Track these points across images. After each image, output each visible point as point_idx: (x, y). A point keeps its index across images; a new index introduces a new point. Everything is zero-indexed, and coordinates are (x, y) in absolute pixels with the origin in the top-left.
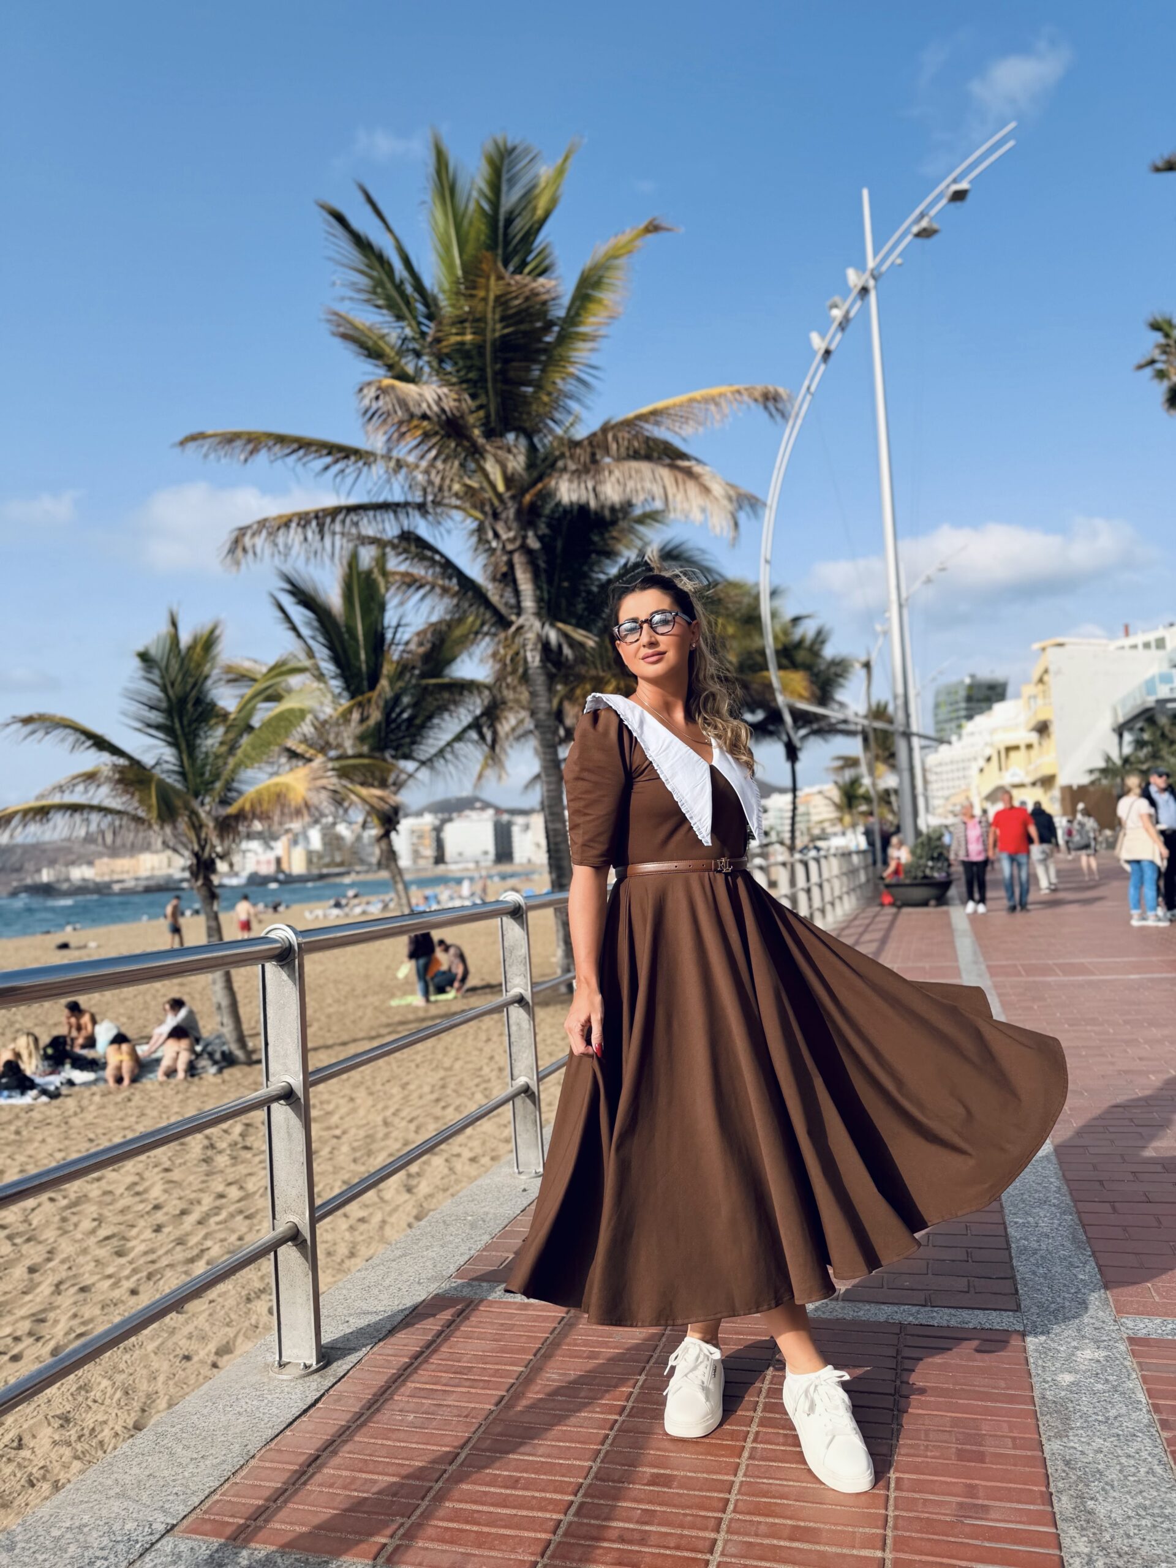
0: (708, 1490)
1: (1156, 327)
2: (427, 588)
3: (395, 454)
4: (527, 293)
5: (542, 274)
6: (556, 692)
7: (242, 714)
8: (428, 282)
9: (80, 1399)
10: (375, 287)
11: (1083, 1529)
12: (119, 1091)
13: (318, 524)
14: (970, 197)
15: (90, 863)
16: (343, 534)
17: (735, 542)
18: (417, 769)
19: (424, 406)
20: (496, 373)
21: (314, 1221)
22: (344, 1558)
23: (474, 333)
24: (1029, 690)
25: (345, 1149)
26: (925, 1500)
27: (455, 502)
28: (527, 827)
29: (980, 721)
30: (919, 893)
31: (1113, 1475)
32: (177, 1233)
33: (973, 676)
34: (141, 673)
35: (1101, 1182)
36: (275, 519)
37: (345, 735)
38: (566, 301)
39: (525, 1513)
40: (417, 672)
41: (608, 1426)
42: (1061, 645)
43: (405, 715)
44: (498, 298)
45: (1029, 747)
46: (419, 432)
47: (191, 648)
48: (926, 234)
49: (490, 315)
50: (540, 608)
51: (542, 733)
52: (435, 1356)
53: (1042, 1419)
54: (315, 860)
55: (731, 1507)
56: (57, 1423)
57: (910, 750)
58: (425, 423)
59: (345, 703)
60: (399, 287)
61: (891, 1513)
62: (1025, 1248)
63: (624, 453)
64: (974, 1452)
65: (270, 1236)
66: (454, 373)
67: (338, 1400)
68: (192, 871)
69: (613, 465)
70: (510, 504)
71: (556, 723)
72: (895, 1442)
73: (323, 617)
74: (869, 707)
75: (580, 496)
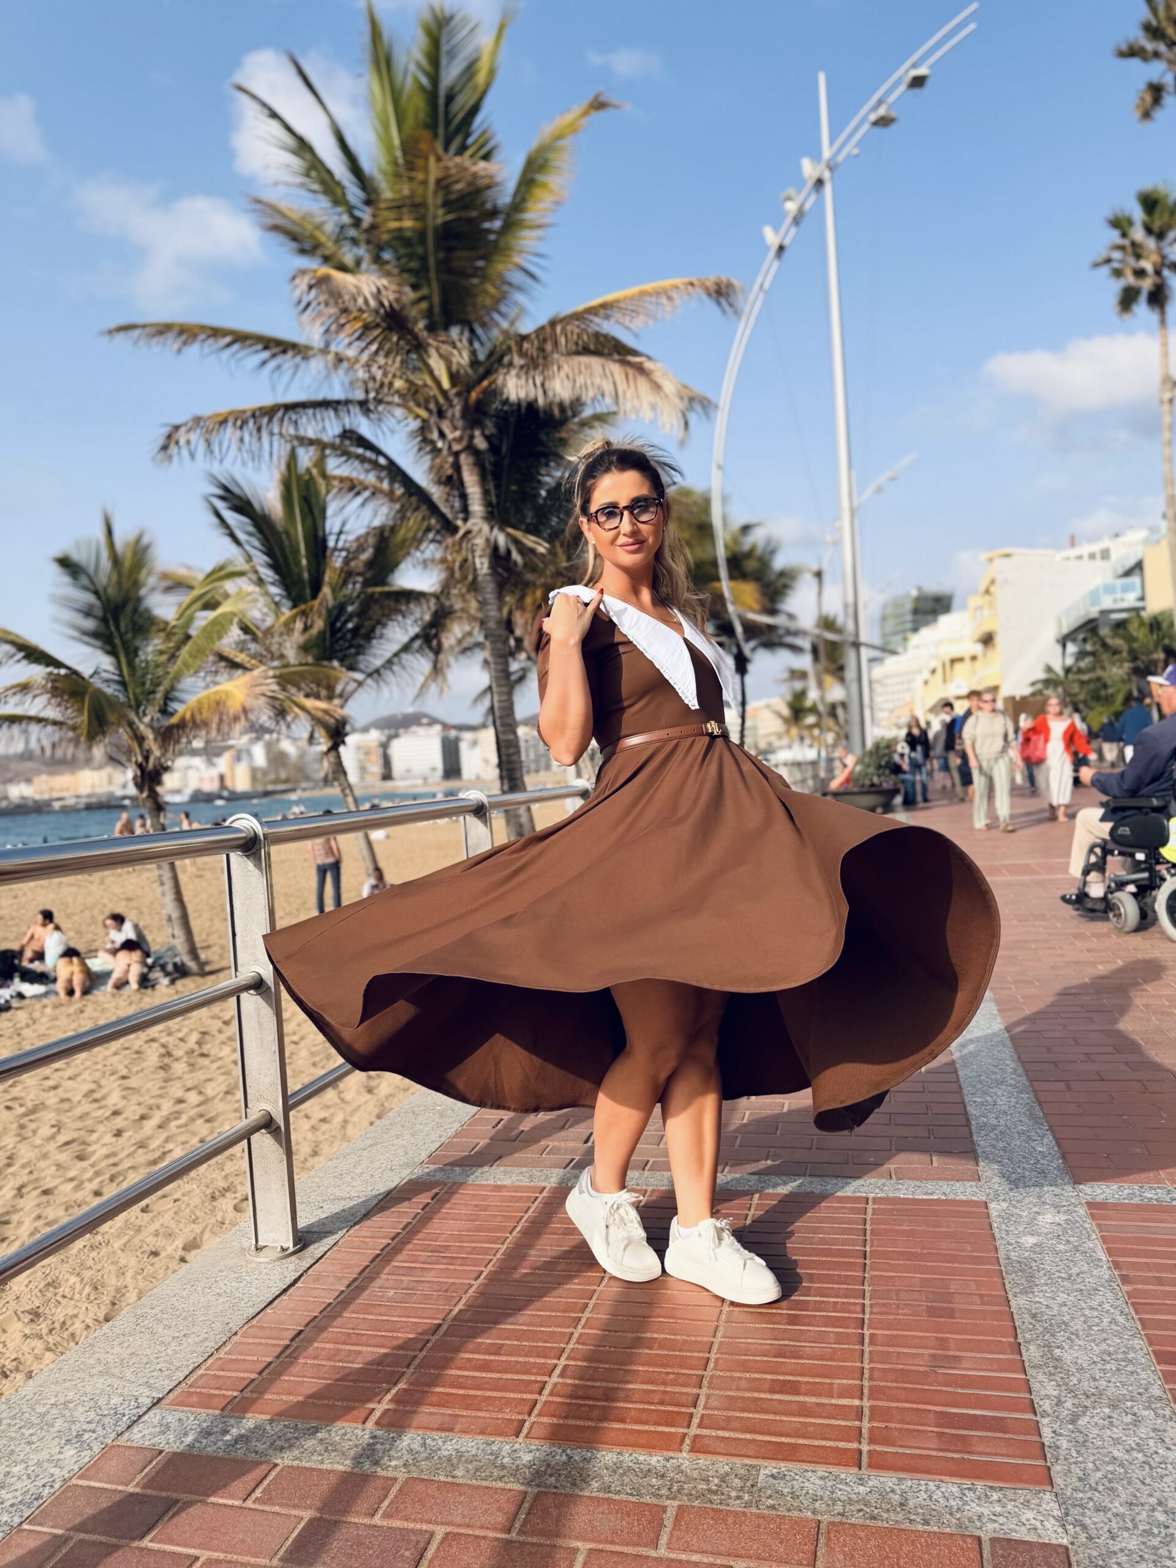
0: (688, 1351)
1: (1116, 224)
2: (367, 494)
3: (333, 348)
4: (469, 178)
5: (486, 157)
6: (506, 603)
7: (181, 621)
9: (49, 1295)
10: (309, 170)
11: (1051, 1374)
12: (70, 1003)
13: (255, 424)
14: (929, 84)
15: (28, 781)
16: (281, 434)
18: (364, 680)
19: (360, 301)
20: (439, 263)
21: (287, 1109)
22: (334, 1423)
23: (416, 219)
24: (975, 601)
25: (304, 1053)
26: (899, 1353)
27: (396, 399)
28: (474, 743)
29: (925, 633)
30: (867, 801)
31: (1077, 1325)
32: (138, 1137)
33: (919, 589)
34: (67, 579)
35: (1055, 1063)
36: (211, 416)
37: (289, 645)
38: (511, 185)
39: (509, 1376)
40: (361, 579)
41: (587, 1295)
42: (1007, 556)
43: (350, 625)
44: (438, 181)
45: (974, 658)
46: (359, 324)
47: (127, 554)
48: (884, 122)
49: (430, 200)
50: (488, 512)
51: (492, 642)
52: (415, 1237)
53: (1008, 1278)
54: (259, 775)
55: (711, 1365)
56: (27, 1318)
57: (859, 662)
58: (364, 316)
59: (287, 612)
61: (866, 1366)
62: (985, 1125)
63: (574, 348)
64: (944, 1309)
65: (242, 1124)
66: (394, 263)
67: (317, 1279)
68: (137, 785)
69: (562, 360)
70: (456, 401)
71: (506, 633)
72: (867, 1302)
73: (261, 522)
74: (819, 617)
75: (527, 395)
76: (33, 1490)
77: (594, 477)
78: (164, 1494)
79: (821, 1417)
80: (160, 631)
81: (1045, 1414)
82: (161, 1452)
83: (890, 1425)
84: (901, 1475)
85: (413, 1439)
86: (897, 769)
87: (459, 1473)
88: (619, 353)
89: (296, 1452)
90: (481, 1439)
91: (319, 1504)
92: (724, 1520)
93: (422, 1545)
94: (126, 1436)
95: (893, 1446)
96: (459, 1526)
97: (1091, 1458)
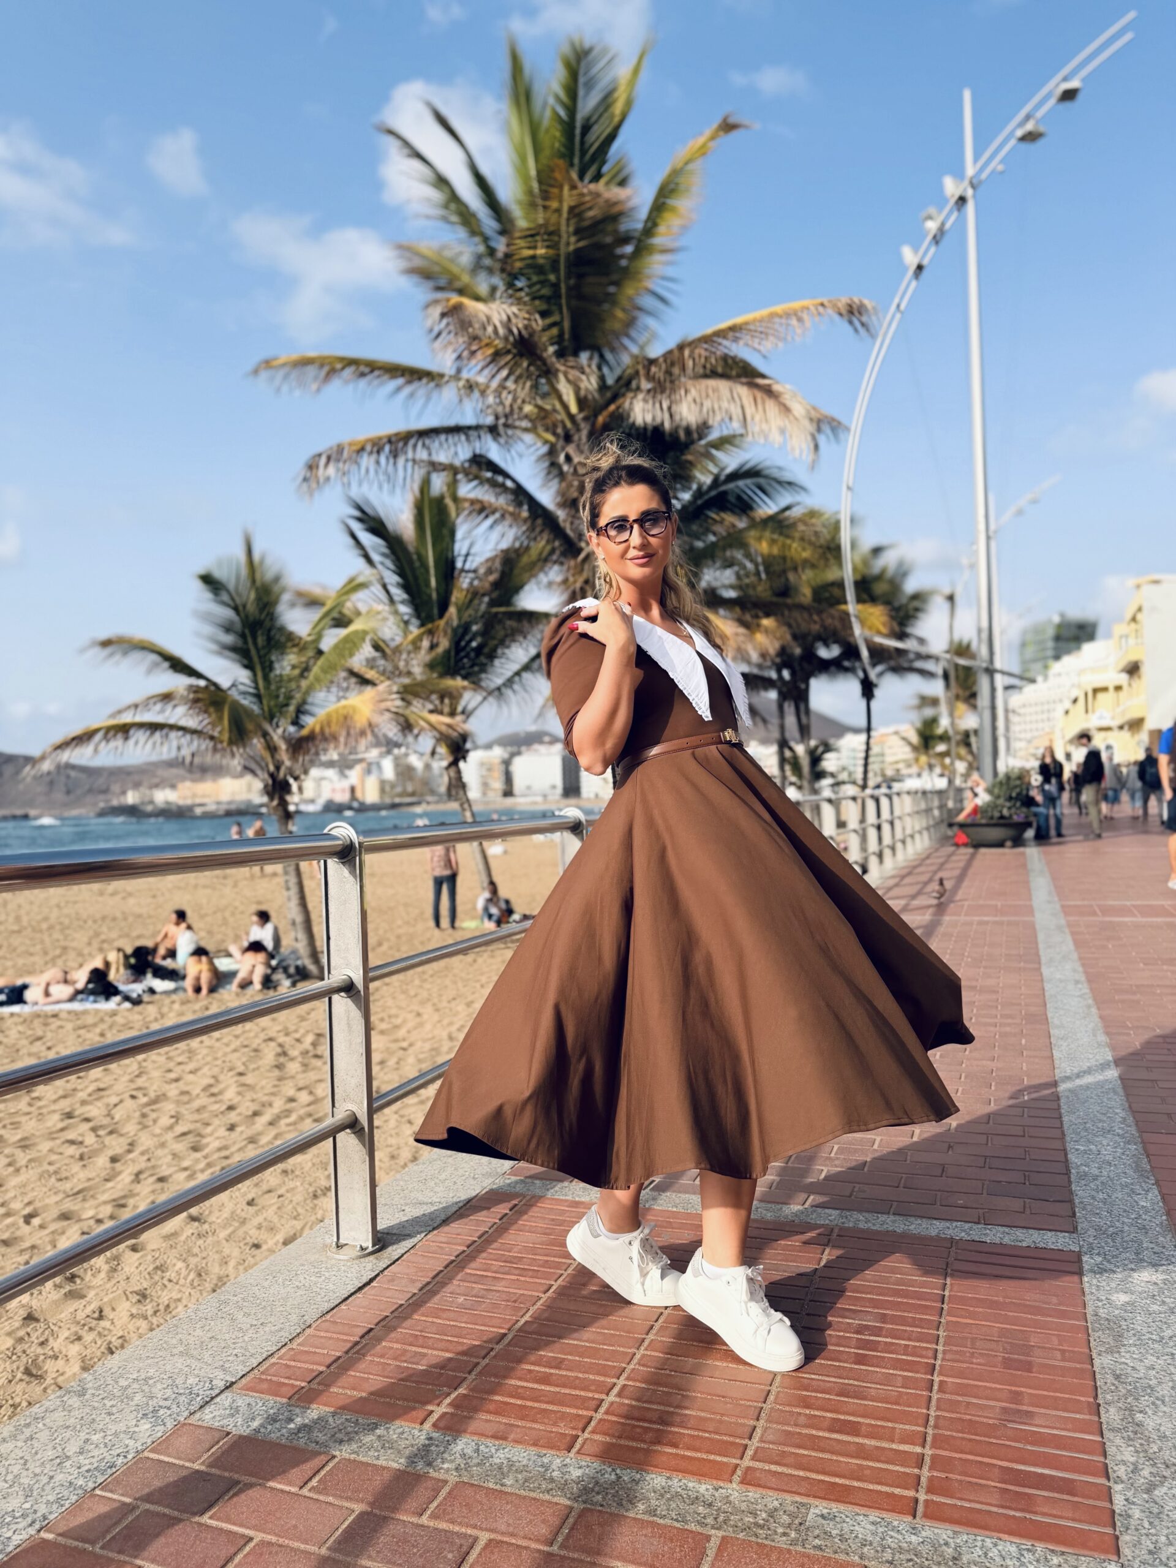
2: (497, 515)
3: (465, 375)
4: (603, 205)
5: (621, 183)
7: (312, 637)
9: (157, 1278)
11: (1130, 1439)
12: (197, 1000)
13: (391, 448)
14: (1080, 97)
15: (173, 787)
16: (415, 459)
17: (813, 466)
18: (484, 700)
19: (490, 329)
20: (570, 289)
21: (371, 1112)
22: (394, 1422)
23: (548, 247)
24: (1120, 629)
25: (411, 1060)
26: (968, 1403)
27: (525, 424)
29: (1068, 661)
30: (995, 834)
31: (1164, 1390)
32: (249, 1132)
33: (1062, 615)
34: (209, 595)
35: (1169, 1115)
36: (350, 444)
37: (415, 662)
38: (643, 213)
39: (567, 1391)
40: (486, 599)
41: (654, 1318)
42: (1156, 582)
43: (474, 644)
44: (571, 209)
45: (1118, 688)
46: (489, 351)
48: (1031, 137)
49: (563, 228)
52: (487, 1246)
53: (1094, 1336)
54: (388, 788)
55: (772, 1398)
56: (136, 1298)
57: (993, 690)
58: (497, 341)
59: (415, 630)
61: (932, 1413)
62: (1086, 1174)
63: (701, 371)
64: (1021, 1361)
65: (329, 1122)
66: (527, 290)
67: (392, 1280)
68: (268, 793)
69: (690, 384)
70: (583, 425)
72: (940, 1348)
73: (394, 544)
74: (951, 642)
75: (654, 419)
76: (108, 1458)
77: (603, 491)
78: (226, 1474)
79: (879, 1461)
80: (294, 646)
81: (1118, 1480)
82: (228, 1434)
83: (951, 1476)
84: (957, 1528)
85: (467, 1444)
86: (1030, 802)
87: (508, 1481)
88: (747, 376)
89: (354, 1446)
90: (533, 1451)
91: (370, 1499)
92: (768, 1555)
93: (464, 1549)
94: (197, 1416)
95: (952, 1497)
96: (503, 1533)
97: (1165, 1532)
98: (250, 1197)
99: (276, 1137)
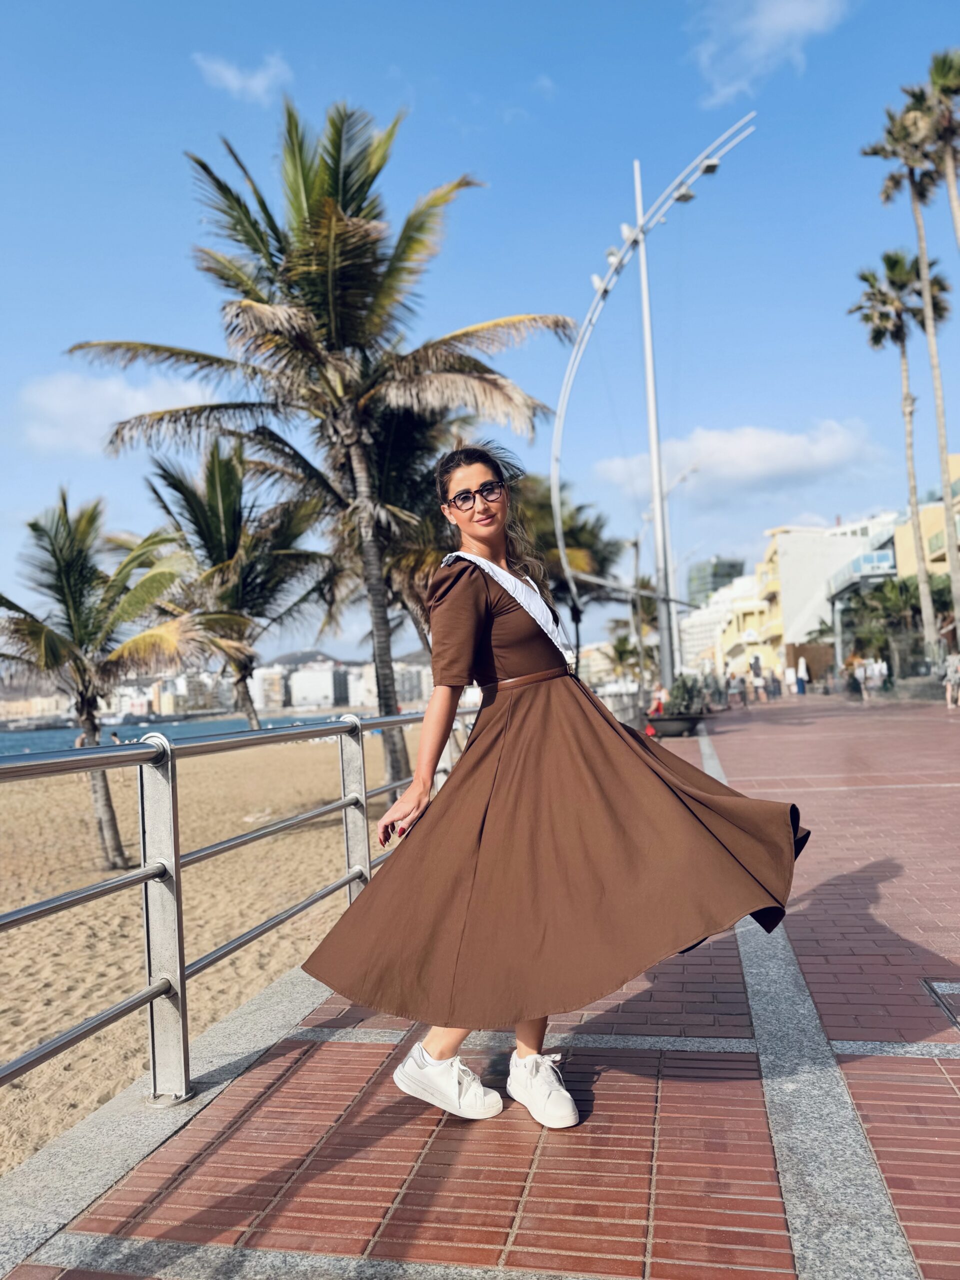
0: (508, 1180)
1: (864, 278)
2: (277, 475)
3: (252, 363)
4: (363, 233)
5: (375, 217)
6: (385, 564)
7: (120, 576)
8: (280, 223)
10: (235, 225)
11: (802, 1197)
13: (186, 420)
14: (719, 171)
16: (207, 428)
17: (532, 442)
18: (269, 625)
19: (277, 324)
20: (336, 298)
21: (183, 978)
22: (211, 1244)
23: (318, 265)
24: (762, 567)
25: (207, 935)
26: (680, 1181)
27: (301, 403)
28: (360, 676)
29: (723, 592)
30: (676, 726)
31: (825, 1157)
32: (65, 1006)
33: (718, 557)
34: (33, 541)
35: (817, 941)
36: (150, 415)
37: (208, 596)
38: (394, 241)
39: (359, 1203)
40: (269, 544)
41: (427, 1135)
42: (787, 532)
43: (259, 580)
44: (338, 236)
45: (762, 613)
46: (272, 345)
47: (78, 521)
48: (684, 199)
49: (331, 251)
50: (372, 493)
51: (373, 595)
52: (285, 1086)
53: (772, 1118)
54: (181, 703)
55: (526, 1192)
57: (669, 614)
58: (277, 337)
59: (208, 569)
60: (254, 224)
61: (653, 1192)
62: (758, 992)
63: (442, 367)
64: (718, 1144)
65: (146, 990)
66: (301, 297)
67: (204, 1122)
68: (77, 709)
69: (433, 376)
70: (347, 406)
71: (386, 587)
72: (656, 1139)
73: (190, 497)
74: (637, 579)
75: (405, 401)
79: (613, 1235)
80: (102, 583)
81: (796, 1231)
82: (63, 1270)
83: (670, 1241)
85: (276, 1257)
88: (478, 371)
89: (177, 1269)
90: (332, 1256)
94: (34, 1257)
95: (672, 1258)
97: (832, 1267)
98: (66, 1063)
99: (89, 1008)
